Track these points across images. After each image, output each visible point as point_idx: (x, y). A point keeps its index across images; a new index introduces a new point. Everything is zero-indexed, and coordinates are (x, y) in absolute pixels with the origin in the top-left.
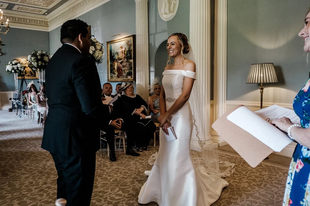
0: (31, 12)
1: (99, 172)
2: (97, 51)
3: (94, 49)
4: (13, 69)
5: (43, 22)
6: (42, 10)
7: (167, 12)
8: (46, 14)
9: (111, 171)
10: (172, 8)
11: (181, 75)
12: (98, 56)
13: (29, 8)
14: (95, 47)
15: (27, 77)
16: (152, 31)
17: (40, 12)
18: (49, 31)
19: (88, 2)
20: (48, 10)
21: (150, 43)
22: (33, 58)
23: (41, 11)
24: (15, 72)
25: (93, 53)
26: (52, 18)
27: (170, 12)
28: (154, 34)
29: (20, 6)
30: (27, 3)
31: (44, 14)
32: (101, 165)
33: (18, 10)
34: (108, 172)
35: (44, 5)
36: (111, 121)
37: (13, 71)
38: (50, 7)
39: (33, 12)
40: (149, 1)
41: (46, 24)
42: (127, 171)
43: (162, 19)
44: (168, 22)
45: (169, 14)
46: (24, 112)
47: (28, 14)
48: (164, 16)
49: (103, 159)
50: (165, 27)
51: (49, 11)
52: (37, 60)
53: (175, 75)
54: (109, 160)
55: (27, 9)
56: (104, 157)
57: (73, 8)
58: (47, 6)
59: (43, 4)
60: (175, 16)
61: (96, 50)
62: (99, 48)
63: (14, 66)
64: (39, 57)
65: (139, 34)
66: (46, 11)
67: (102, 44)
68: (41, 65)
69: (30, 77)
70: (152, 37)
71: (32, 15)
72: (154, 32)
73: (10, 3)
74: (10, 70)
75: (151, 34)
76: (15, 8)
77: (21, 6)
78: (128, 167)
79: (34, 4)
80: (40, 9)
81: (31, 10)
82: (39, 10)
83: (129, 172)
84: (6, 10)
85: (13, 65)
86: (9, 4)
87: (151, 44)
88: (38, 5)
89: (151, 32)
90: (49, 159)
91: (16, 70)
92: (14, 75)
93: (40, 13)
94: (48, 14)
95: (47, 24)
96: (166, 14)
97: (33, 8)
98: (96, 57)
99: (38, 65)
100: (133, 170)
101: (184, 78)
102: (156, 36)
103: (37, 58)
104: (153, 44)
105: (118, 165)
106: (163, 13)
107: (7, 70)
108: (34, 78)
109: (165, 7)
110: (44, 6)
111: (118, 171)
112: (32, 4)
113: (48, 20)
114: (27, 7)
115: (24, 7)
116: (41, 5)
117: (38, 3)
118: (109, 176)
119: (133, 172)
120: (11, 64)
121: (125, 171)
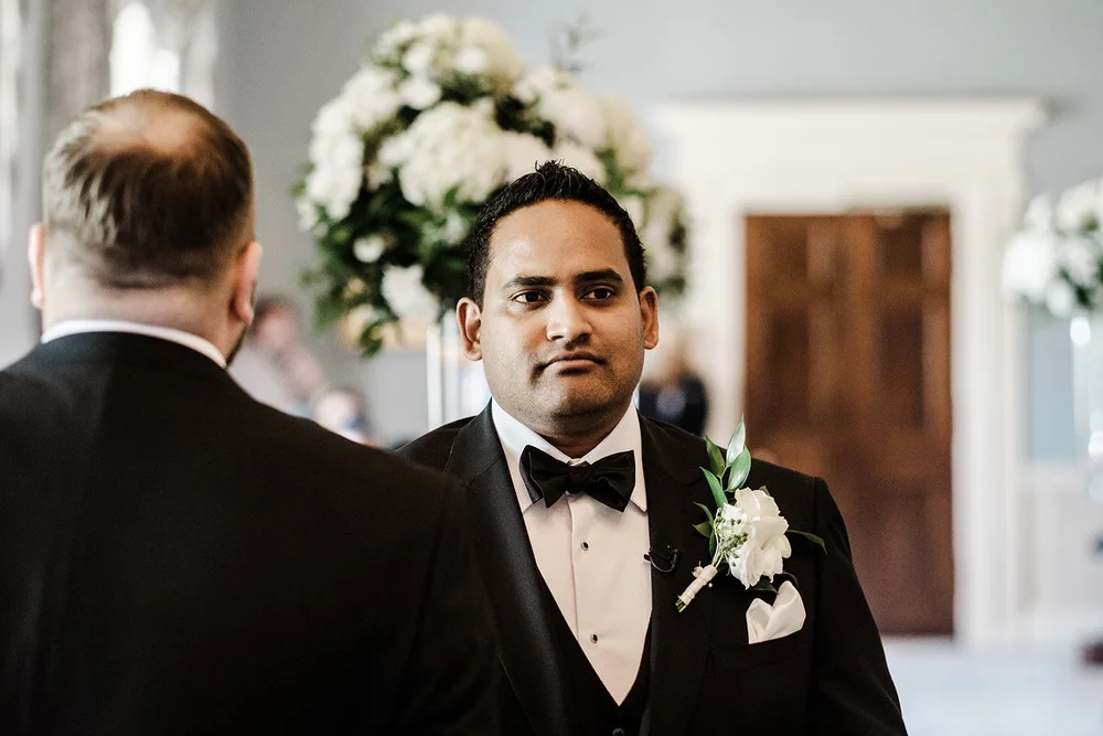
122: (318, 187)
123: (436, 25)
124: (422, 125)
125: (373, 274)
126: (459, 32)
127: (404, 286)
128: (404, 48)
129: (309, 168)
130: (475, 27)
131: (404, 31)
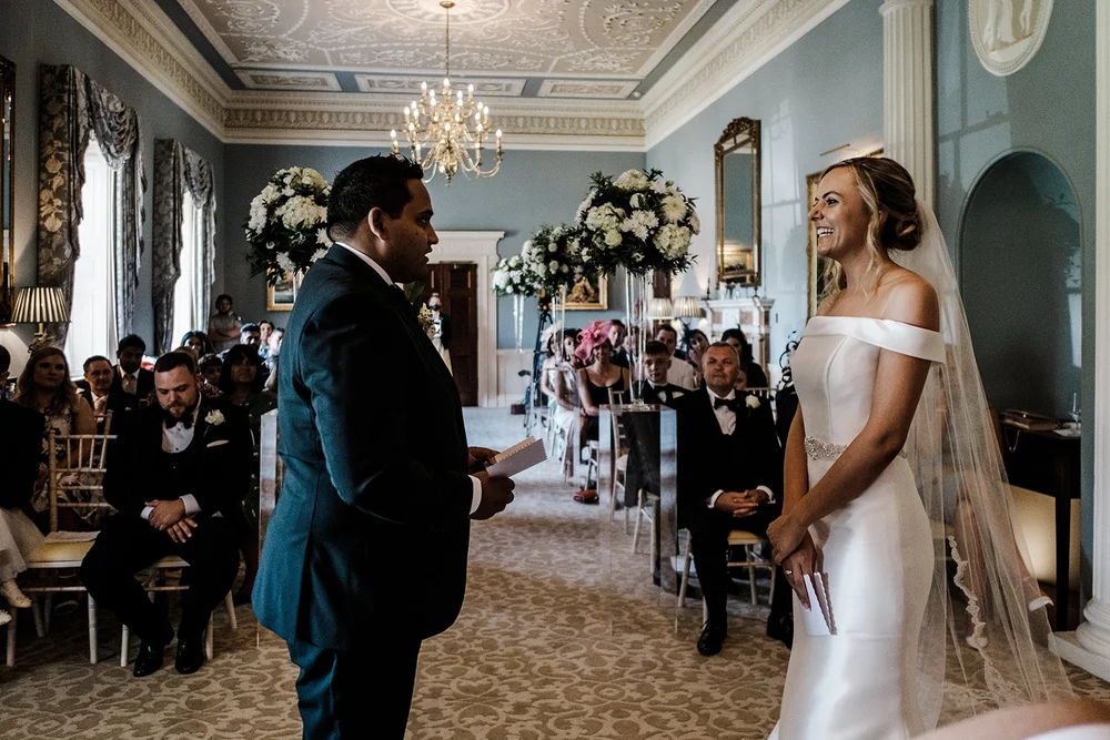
0: (590, 96)
1: (628, 694)
2: (665, 229)
3: (654, 222)
4: (510, 281)
5: (629, 123)
6: (622, 84)
7: (1007, 36)
8: (636, 94)
9: (671, 703)
10: (1028, 19)
11: (862, 343)
12: (669, 247)
13: (584, 83)
14: (660, 214)
15: (574, 303)
16: (950, 124)
17: (617, 92)
18: (645, 149)
19: (755, 39)
20: (641, 81)
21: (942, 172)
22: (535, 251)
23: (620, 88)
24: (516, 291)
25: (650, 238)
26: (653, 108)
27: (1019, 35)
28: (957, 136)
29: (556, 82)
30: (575, 71)
31: (630, 97)
32: (655, 666)
33: (554, 95)
34: (657, 703)
35: (624, 69)
36: (720, 492)
37: (509, 289)
38: (643, 72)
39: (597, 96)
40: (938, 4)
41: (637, 128)
42: (732, 716)
43: (990, 70)
44: (1012, 80)
45: (1014, 43)
46: (543, 419)
47: (584, 104)
48: (996, 56)
49: (676, 643)
50: (1000, 103)
51: (644, 87)
52: (547, 258)
53: (838, 337)
54: (696, 651)
55: (579, 89)
56: (687, 634)
57: (710, 64)
58: (633, 71)
59: (621, 65)
60: (1038, 53)
61: (662, 222)
62: (674, 213)
63: (513, 273)
64: (552, 247)
65: (895, 141)
66: (633, 85)
67: (690, 200)
68: (559, 272)
69: (581, 303)
70: (947, 148)
71: (597, 104)
72: (957, 126)
73: (530, 78)
74: (502, 287)
75: (945, 138)
76: (545, 89)
77: (561, 82)
78: (751, 700)
79: (595, 71)
80: (616, 83)
81: (591, 90)
82: (614, 87)
83: (739, 724)
84: (523, 99)
85: (510, 269)
86: (528, 80)
87: (945, 177)
88: (607, 71)
89: (944, 129)
90: (505, 604)
91: (517, 285)
92: (513, 300)
93: (618, 96)
94: (643, 94)
95: (642, 129)
96: (1003, 45)
97: (593, 83)
98: (662, 251)
99: (548, 272)
100: (759, 720)
101: (877, 356)
102: (965, 141)
103: (547, 250)
104: (951, 178)
105: (717, 680)
106: (991, 43)
107: (494, 287)
108: (594, 307)
109: (998, 18)
110: (622, 72)
111: (696, 708)
112: (587, 72)
113: (646, 115)
114: (577, 83)
115: (569, 82)
116: (614, 69)
117: (605, 66)
118: (651, 721)
119: (755, 726)
120: (507, 268)
121: (725, 713)
122: (252, 224)
123: (294, 170)
124: (290, 202)
125: (272, 255)
126: (301, 172)
127: (283, 260)
128: (282, 177)
129: (250, 218)
130: (307, 171)
131: (282, 171)
